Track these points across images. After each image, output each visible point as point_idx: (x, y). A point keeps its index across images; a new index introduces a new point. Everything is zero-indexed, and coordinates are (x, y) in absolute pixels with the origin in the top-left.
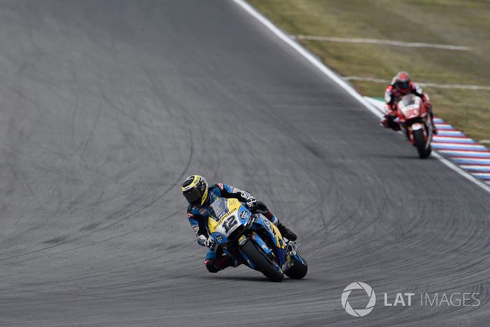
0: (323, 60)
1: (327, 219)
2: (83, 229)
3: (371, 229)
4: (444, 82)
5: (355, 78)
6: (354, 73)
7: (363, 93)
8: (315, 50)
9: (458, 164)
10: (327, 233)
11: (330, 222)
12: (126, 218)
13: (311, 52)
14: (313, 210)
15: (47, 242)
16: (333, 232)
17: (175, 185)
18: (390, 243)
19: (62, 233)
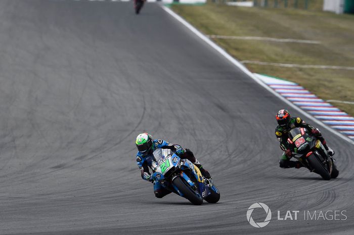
0: (227, 51)
1: (231, 151)
2: (76, 159)
3: (258, 157)
4: (303, 63)
5: (247, 62)
6: (247, 58)
7: (252, 71)
8: (222, 44)
9: (313, 115)
10: (230, 160)
11: (232, 153)
12: (103, 152)
13: (219, 45)
14: (222, 146)
15: (53, 168)
16: (234, 159)
17: (134, 131)
18: (270, 165)
19: (63, 162)
